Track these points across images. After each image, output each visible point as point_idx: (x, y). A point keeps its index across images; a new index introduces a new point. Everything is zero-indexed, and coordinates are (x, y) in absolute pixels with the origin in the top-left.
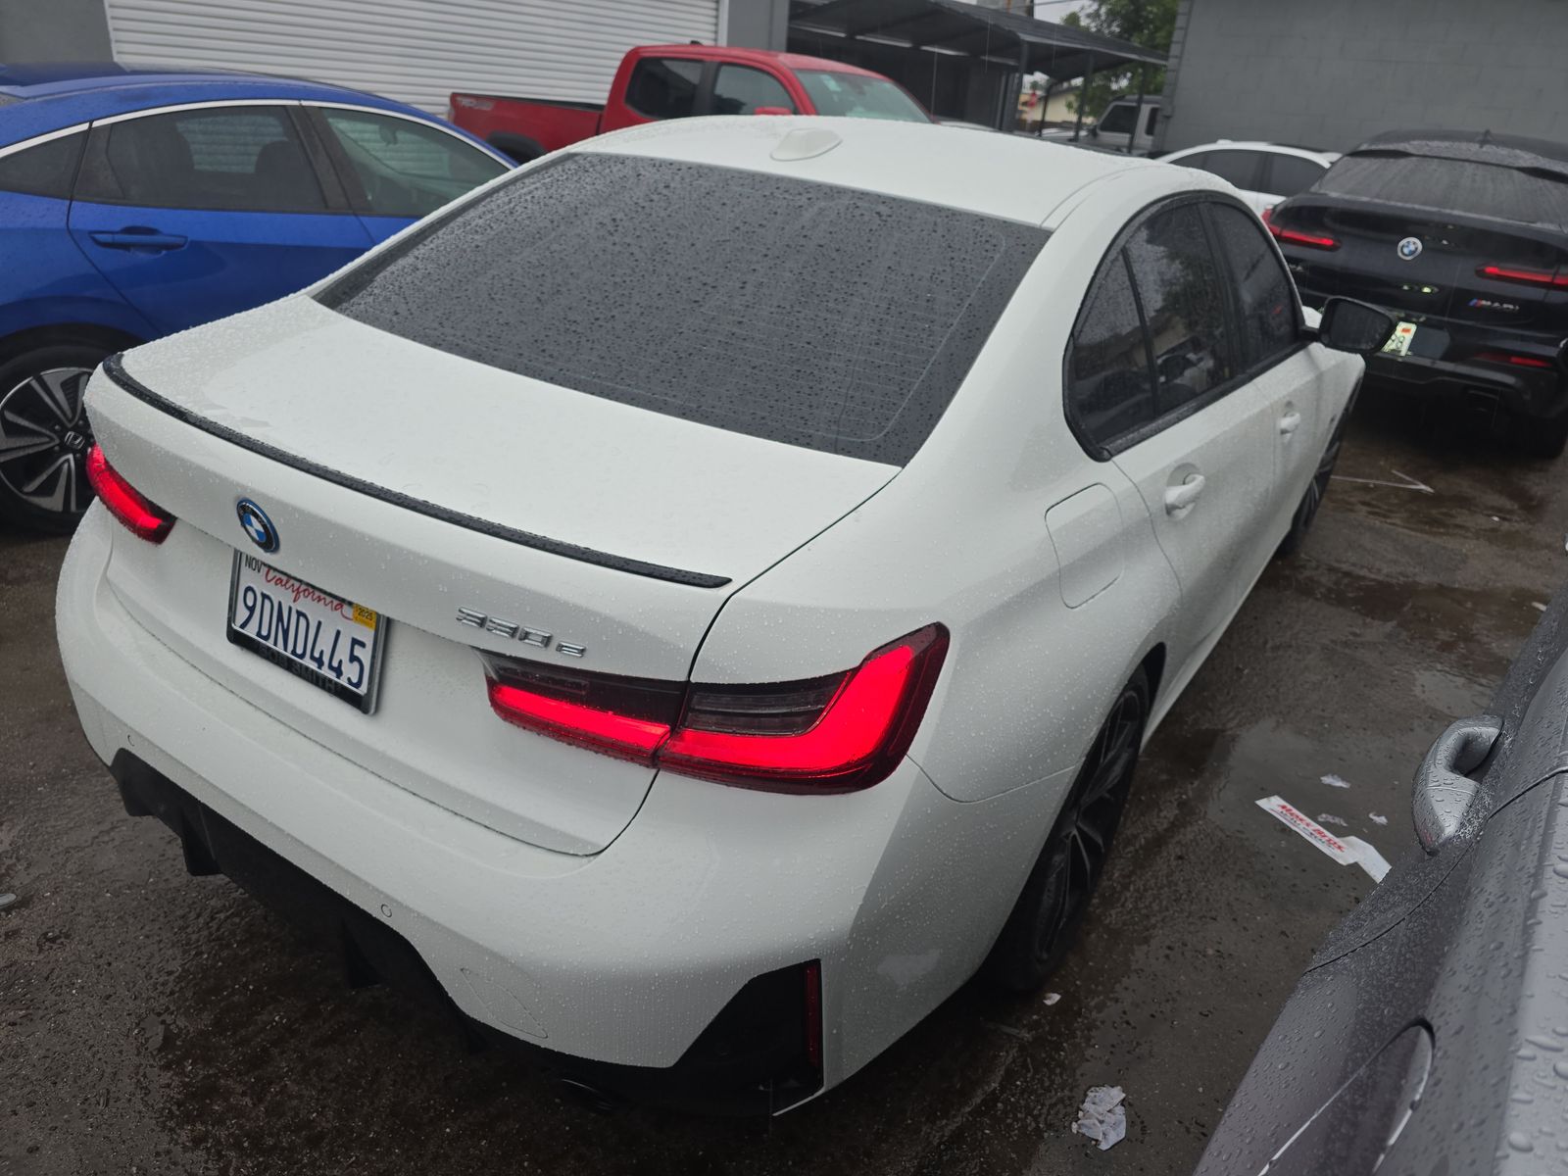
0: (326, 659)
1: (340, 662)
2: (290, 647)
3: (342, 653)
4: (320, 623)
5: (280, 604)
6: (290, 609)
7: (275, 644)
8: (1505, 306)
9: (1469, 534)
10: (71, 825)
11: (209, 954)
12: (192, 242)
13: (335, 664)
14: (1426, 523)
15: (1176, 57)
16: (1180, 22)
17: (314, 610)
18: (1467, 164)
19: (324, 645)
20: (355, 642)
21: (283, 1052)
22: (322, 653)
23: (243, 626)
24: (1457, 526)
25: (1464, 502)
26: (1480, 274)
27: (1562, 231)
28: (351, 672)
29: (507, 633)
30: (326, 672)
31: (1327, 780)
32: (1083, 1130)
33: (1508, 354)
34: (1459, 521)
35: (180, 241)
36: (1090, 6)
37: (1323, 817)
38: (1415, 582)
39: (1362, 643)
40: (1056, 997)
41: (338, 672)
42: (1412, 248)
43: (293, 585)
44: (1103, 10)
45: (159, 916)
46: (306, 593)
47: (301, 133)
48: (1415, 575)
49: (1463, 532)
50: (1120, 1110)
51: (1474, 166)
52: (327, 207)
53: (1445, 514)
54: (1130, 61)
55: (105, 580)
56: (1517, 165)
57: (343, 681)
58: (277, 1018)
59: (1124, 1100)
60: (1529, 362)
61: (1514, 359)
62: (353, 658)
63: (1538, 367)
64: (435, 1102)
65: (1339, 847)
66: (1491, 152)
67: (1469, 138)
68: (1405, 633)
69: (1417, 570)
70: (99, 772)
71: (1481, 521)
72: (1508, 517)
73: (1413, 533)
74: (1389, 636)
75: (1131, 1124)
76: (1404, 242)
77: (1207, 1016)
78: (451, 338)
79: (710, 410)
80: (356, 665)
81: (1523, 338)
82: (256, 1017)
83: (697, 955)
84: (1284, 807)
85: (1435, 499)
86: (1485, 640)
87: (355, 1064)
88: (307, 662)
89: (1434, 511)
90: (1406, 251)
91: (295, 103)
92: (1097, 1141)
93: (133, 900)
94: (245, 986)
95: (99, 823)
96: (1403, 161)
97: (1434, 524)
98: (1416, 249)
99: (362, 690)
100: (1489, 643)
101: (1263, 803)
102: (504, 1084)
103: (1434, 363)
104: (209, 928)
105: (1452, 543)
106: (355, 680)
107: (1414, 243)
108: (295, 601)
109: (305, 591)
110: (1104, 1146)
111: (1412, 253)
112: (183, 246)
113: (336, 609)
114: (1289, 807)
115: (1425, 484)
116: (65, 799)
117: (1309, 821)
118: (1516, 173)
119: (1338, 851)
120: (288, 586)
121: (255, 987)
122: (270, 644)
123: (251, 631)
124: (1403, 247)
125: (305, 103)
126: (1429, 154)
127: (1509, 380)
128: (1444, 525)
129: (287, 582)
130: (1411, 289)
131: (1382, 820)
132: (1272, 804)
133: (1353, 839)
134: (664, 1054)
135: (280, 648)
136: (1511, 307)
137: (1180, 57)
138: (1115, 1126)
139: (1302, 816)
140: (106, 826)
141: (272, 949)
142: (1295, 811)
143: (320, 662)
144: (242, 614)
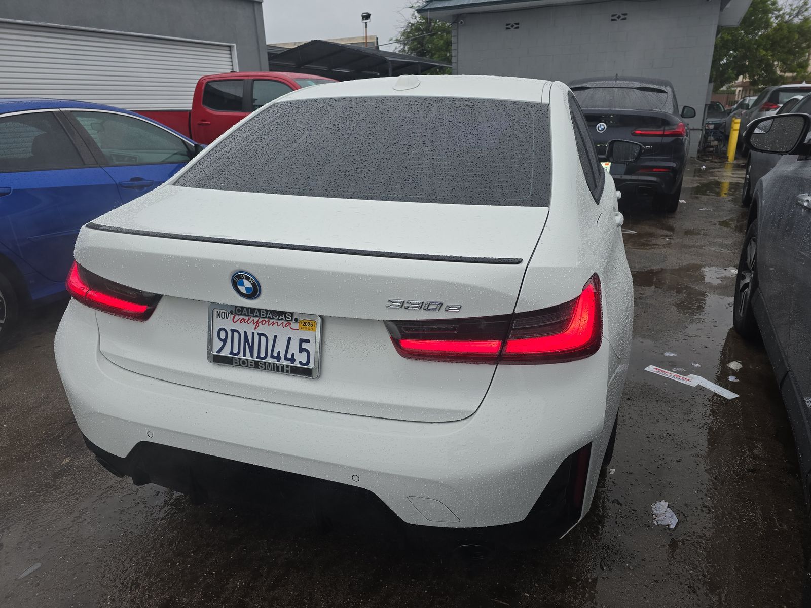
0: (282, 355)
1: (293, 354)
2: (256, 354)
3: (294, 348)
4: (275, 337)
5: (245, 333)
6: (253, 334)
7: (244, 355)
8: (646, 147)
9: (660, 247)
10: (54, 518)
11: (179, 562)
12: (14, 190)
13: (289, 356)
14: (642, 246)
15: (456, 63)
16: (454, 47)
17: (269, 330)
18: (614, 89)
19: (280, 347)
20: (302, 341)
21: (252, 600)
22: (279, 352)
23: (219, 351)
24: (654, 245)
25: (651, 235)
26: (634, 134)
27: (662, 111)
28: (301, 358)
29: (417, 307)
30: (283, 362)
31: (667, 354)
32: (660, 523)
33: (652, 167)
34: (654, 242)
35: (6, 190)
36: (400, 46)
37: (674, 369)
38: (651, 269)
39: (646, 297)
40: (614, 470)
41: (292, 360)
42: (602, 127)
43: (253, 320)
44: (406, 48)
45: (137, 551)
46: (264, 322)
47: (63, 126)
48: (650, 266)
49: (658, 246)
50: (669, 510)
51: (617, 89)
52: (84, 164)
53: (646, 241)
54: (436, 66)
55: (100, 353)
56: (634, 87)
57: (297, 364)
58: (238, 584)
59: (668, 505)
60: (662, 170)
61: (654, 170)
62: (301, 350)
63: (666, 172)
64: (350, 599)
65: (688, 380)
66: (620, 83)
67: (611, 79)
68: (660, 290)
69: (650, 264)
70: (54, 487)
71: (660, 241)
72: (671, 237)
73: (639, 250)
74: (655, 292)
75: (678, 515)
76: (598, 125)
77: (680, 461)
78: (281, 189)
79: (442, 197)
80: (305, 354)
81: (655, 160)
82: (226, 586)
83: (540, 452)
84: (657, 369)
85: (639, 235)
86: (692, 286)
87: (296, 593)
88: (269, 360)
89: (642, 240)
90: (600, 129)
91: (58, 110)
92: (668, 525)
93: (117, 547)
94: (210, 572)
95: (71, 513)
96: (587, 91)
97: (644, 245)
98: (604, 127)
99: (311, 366)
100: (695, 288)
101: (647, 369)
102: (381, 580)
103: (621, 177)
104: (171, 550)
105: (657, 251)
106: (304, 361)
107: (603, 125)
108: (255, 329)
109: (262, 322)
110: (672, 527)
111: (603, 129)
112: (9, 193)
113: (286, 326)
114: (659, 368)
115: (631, 230)
116: (41, 506)
117: (670, 372)
118: (635, 90)
119: (688, 382)
120: (249, 322)
121: (216, 572)
122: (241, 356)
123: (226, 353)
124: (598, 127)
125: (62, 110)
126: (596, 86)
127: (654, 179)
128: (648, 245)
129: (249, 320)
130: (601, 146)
131: (698, 365)
132: (651, 369)
133: (691, 375)
134: (519, 514)
135: (248, 357)
136: (649, 147)
137: (457, 63)
138: (672, 517)
139: (666, 371)
140: (76, 514)
141: (215, 551)
142: (662, 370)
143: (278, 358)
144: (217, 344)
